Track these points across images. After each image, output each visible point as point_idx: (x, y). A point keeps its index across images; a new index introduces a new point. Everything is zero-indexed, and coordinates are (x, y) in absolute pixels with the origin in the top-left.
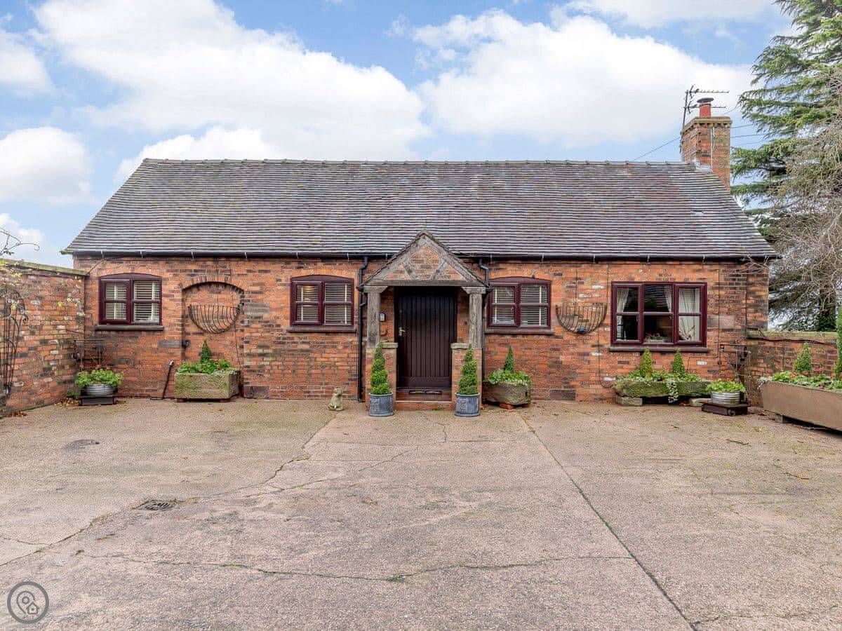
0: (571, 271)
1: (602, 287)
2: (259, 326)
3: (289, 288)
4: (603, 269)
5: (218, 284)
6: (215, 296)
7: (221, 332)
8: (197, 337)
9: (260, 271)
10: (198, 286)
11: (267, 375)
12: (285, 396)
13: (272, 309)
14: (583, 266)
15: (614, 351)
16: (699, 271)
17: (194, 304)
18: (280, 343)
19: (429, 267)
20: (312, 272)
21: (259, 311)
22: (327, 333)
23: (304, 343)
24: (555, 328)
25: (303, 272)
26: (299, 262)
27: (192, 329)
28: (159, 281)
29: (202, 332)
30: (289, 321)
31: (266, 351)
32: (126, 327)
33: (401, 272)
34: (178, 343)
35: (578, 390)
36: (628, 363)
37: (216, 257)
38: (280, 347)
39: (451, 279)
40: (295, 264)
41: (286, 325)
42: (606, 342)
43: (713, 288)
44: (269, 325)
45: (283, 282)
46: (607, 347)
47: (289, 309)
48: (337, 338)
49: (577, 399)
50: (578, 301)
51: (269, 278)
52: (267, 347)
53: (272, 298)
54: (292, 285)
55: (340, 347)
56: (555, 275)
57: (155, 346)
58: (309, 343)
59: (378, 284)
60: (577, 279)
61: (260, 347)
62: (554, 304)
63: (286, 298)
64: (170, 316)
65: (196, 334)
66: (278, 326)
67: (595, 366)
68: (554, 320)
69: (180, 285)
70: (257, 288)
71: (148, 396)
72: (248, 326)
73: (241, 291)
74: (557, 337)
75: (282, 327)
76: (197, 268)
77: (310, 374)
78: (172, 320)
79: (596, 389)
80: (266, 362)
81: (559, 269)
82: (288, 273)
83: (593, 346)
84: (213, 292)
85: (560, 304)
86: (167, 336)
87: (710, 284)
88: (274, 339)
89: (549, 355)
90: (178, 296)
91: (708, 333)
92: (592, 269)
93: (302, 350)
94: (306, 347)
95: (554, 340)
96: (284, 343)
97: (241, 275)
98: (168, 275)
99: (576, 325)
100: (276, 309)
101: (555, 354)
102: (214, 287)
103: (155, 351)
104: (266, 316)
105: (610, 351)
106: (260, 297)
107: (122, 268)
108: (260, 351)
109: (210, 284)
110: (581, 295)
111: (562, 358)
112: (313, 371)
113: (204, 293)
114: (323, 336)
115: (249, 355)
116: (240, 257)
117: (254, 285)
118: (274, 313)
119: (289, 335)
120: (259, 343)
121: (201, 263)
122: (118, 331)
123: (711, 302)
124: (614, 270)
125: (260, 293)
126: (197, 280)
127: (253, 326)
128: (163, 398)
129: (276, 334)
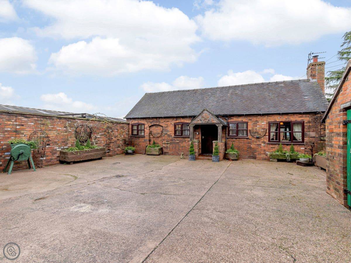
0: (254, 119)
1: (265, 123)
2: (166, 136)
3: (174, 126)
4: (266, 118)
5: (157, 125)
6: (156, 128)
7: (158, 137)
8: (152, 139)
9: (167, 121)
10: (153, 126)
11: (168, 149)
12: (173, 154)
13: (170, 131)
14: (259, 117)
15: (269, 144)
16: (301, 117)
17: (152, 130)
18: (172, 140)
19: (206, 119)
20: (179, 121)
21: (167, 132)
22: (183, 138)
23: (177, 140)
24: (249, 136)
25: (177, 121)
26: (176, 119)
27: (151, 137)
28: (144, 124)
29: (154, 137)
30: (174, 135)
31: (168, 142)
32: (137, 136)
33: (199, 121)
34: (148, 140)
35: (257, 156)
36: (274, 148)
37: (156, 118)
38: (171, 141)
39: (212, 122)
40: (175, 119)
41: (173, 136)
42: (267, 141)
43: (307, 123)
44: (169, 136)
45: (172, 124)
46: (267, 142)
47: (174, 131)
48: (186, 139)
49: (257, 159)
50: (257, 128)
51: (169, 123)
52: (169, 141)
53: (170, 128)
54: (174, 125)
55: (187, 142)
56: (249, 120)
57: (143, 141)
58: (179, 140)
59: (193, 124)
60: (256, 121)
61: (167, 141)
62: (249, 129)
63: (173, 128)
64: (146, 133)
65: (152, 138)
66: (171, 136)
67: (263, 148)
68: (249, 134)
69: (149, 125)
70: (166, 126)
71: (142, 154)
72: (164, 136)
73: (162, 127)
74: (250, 139)
75: (172, 136)
76: (152, 121)
77: (179, 149)
78: (147, 134)
79: (264, 156)
80: (168, 145)
81: (250, 118)
82: (173, 122)
83: (262, 142)
84: (156, 127)
85: (251, 129)
86: (146, 138)
87: (306, 121)
88: (170, 139)
89: (247, 145)
90: (148, 128)
91: (305, 138)
92: (262, 118)
93: (177, 142)
94: (178, 141)
95: (249, 140)
96: (173, 140)
97: (163, 123)
98: (146, 123)
99: (257, 135)
100: (171, 131)
101: (249, 144)
102: (156, 126)
103: (143, 142)
104: (168, 133)
105: (268, 144)
106: (167, 128)
107: (136, 122)
108: (167, 142)
109: (155, 125)
110: (258, 126)
111: (251, 146)
112: (180, 148)
113: (154, 127)
114: (182, 138)
115: (165, 144)
116: (162, 118)
117: (165, 125)
118: (170, 132)
119: (174, 138)
120: (167, 140)
121: (153, 120)
122: (135, 137)
123: (306, 127)
124: (269, 118)
125: (167, 127)
126: (152, 124)
127: (165, 136)
128: (145, 154)
129: (171, 138)
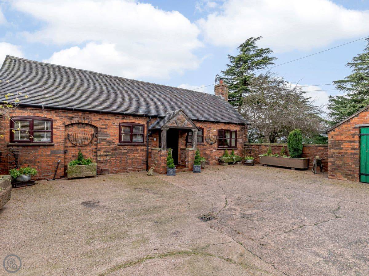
0: (208, 125)
1: (216, 130)
2: (105, 143)
3: (118, 127)
4: (216, 125)
5: (83, 124)
6: (81, 129)
8: (71, 148)
9: (105, 119)
10: (72, 125)
11: (108, 164)
12: (117, 172)
13: (111, 136)
14: (211, 124)
15: (219, 150)
16: (235, 127)
17: (70, 133)
18: (114, 150)
19: (182, 122)
20: (128, 121)
21: (105, 136)
22: (134, 145)
23: (125, 150)
24: (205, 143)
25: (125, 121)
26: (123, 117)
27: (69, 144)
28: (51, 121)
29: (75, 146)
30: (118, 141)
31: (108, 154)
32: (29, 145)
33: (174, 123)
34: (62, 151)
35: (210, 162)
36: (221, 153)
37: (84, 111)
38: (114, 152)
39: (189, 126)
40: (121, 117)
43: (238, 132)
44: (109, 143)
45: (116, 124)
46: (217, 148)
47: (118, 136)
48: (138, 148)
49: (210, 165)
51: (109, 123)
52: (109, 152)
53: (111, 131)
54: (120, 126)
55: (139, 151)
56: (205, 126)
57: (49, 153)
58: (126, 150)
59: (166, 127)
60: (210, 128)
61: (105, 152)
62: (204, 135)
63: (118, 131)
64: (58, 138)
66: (114, 143)
67: (214, 154)
68: (204, 140)
69: (64, 123)
70: (104, 127)
71: (45, 179)
72: (99, 143)
73: (97, 128)
74: (205, 146)
76: (73, 116)
77: (127, 162)
78: (59, 140)
79: (214, 161)
80: (108, 158)
81: (206, 125)
82: (118, 121)
83: (214, 148)
84: (80, 127)
85: (206, 135)
86: (55, 148)
87: (238, 131)
88: (111, 148)
89: (203, 151)
90: (63, 129)
91: (237, 144)
92: (213, 125)
93: (124, 153)
94: (125, 151)
96: (116, 150)
97: (96, 121)
98: (58, 118)
99: (210, 142)
100: (113, 136)
101: (205, 151)
102: (81, 125)
103: (49, 156)
104: (108, 139)
106: (105, 130)
107: (27, 113)
108: (105, 154)
109: (79, 124)
110: (211, 133)
111: (206, 152)
112: (129, 161)
113: (75, 128)
114: (133, 147)
115: (100, 156)
117: (103, 125)
118: (112, 138)
119: (118, 147)
120: (105, 150)
121: (75, 114)
122: (24, 146)
123: (238, 135)
124: (218, 126)
125: (106, 128)
126: (73, 121)
127: (102, 143)
128: (54, 179)
129: (113, 146)
